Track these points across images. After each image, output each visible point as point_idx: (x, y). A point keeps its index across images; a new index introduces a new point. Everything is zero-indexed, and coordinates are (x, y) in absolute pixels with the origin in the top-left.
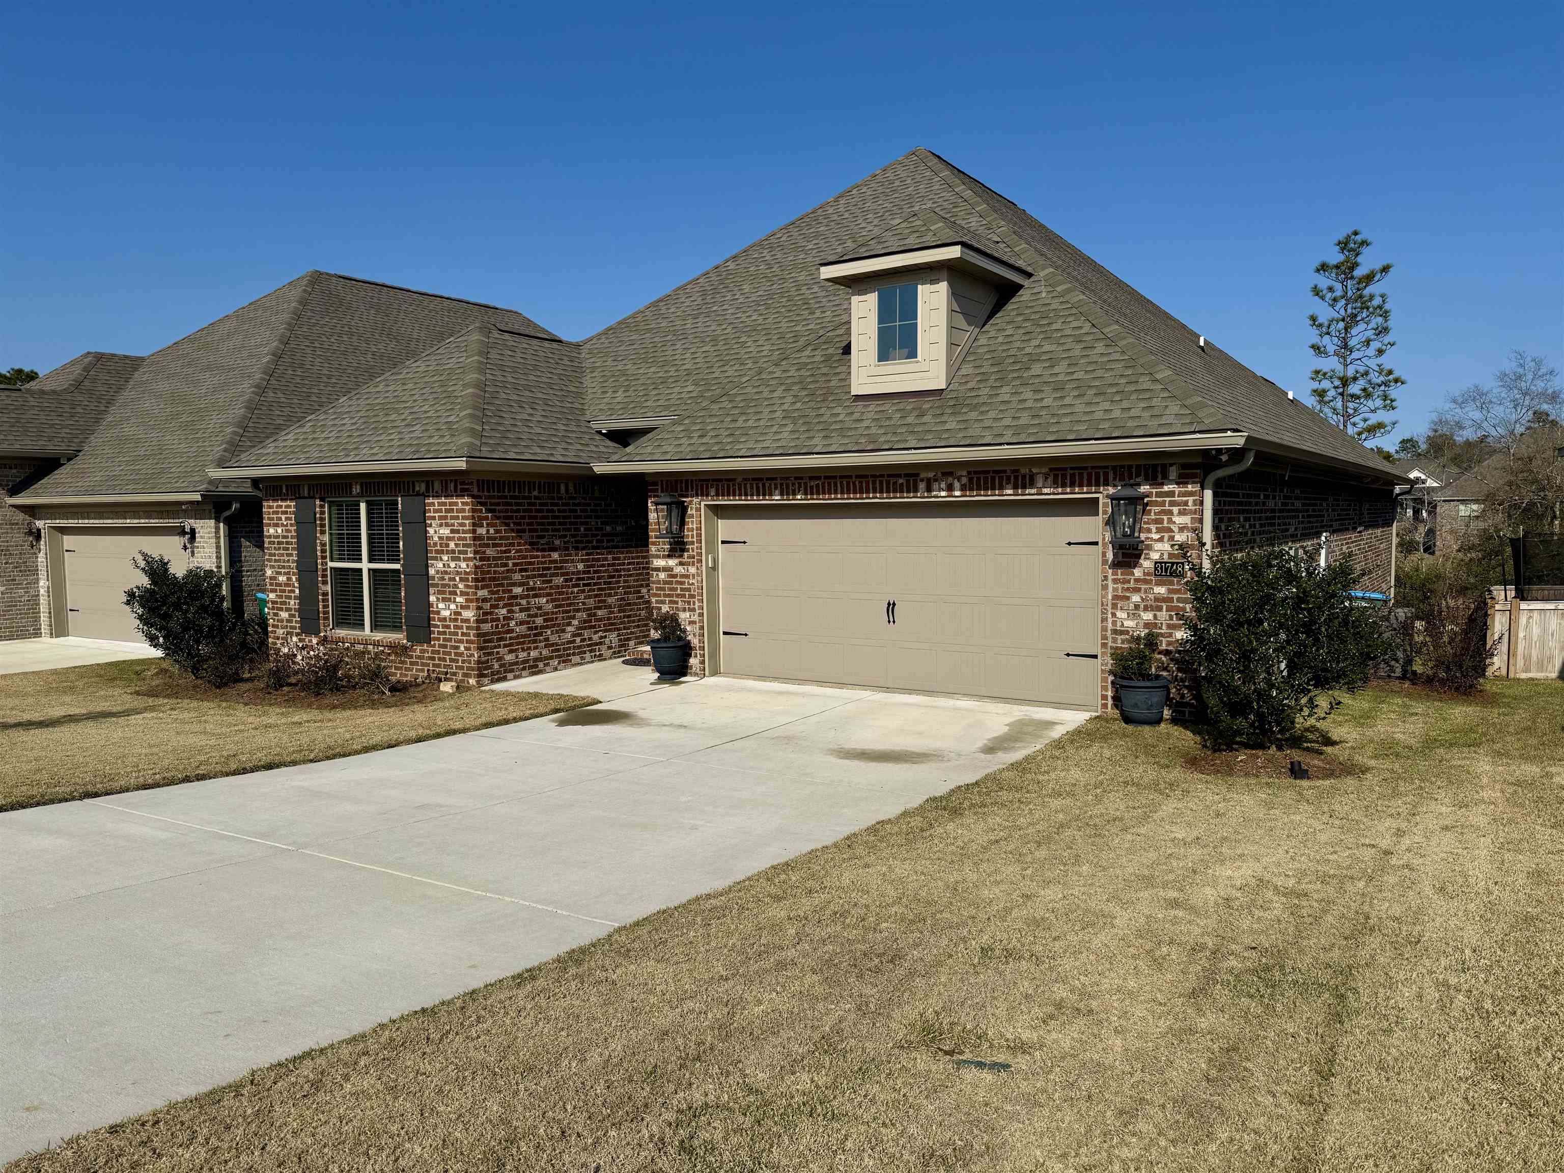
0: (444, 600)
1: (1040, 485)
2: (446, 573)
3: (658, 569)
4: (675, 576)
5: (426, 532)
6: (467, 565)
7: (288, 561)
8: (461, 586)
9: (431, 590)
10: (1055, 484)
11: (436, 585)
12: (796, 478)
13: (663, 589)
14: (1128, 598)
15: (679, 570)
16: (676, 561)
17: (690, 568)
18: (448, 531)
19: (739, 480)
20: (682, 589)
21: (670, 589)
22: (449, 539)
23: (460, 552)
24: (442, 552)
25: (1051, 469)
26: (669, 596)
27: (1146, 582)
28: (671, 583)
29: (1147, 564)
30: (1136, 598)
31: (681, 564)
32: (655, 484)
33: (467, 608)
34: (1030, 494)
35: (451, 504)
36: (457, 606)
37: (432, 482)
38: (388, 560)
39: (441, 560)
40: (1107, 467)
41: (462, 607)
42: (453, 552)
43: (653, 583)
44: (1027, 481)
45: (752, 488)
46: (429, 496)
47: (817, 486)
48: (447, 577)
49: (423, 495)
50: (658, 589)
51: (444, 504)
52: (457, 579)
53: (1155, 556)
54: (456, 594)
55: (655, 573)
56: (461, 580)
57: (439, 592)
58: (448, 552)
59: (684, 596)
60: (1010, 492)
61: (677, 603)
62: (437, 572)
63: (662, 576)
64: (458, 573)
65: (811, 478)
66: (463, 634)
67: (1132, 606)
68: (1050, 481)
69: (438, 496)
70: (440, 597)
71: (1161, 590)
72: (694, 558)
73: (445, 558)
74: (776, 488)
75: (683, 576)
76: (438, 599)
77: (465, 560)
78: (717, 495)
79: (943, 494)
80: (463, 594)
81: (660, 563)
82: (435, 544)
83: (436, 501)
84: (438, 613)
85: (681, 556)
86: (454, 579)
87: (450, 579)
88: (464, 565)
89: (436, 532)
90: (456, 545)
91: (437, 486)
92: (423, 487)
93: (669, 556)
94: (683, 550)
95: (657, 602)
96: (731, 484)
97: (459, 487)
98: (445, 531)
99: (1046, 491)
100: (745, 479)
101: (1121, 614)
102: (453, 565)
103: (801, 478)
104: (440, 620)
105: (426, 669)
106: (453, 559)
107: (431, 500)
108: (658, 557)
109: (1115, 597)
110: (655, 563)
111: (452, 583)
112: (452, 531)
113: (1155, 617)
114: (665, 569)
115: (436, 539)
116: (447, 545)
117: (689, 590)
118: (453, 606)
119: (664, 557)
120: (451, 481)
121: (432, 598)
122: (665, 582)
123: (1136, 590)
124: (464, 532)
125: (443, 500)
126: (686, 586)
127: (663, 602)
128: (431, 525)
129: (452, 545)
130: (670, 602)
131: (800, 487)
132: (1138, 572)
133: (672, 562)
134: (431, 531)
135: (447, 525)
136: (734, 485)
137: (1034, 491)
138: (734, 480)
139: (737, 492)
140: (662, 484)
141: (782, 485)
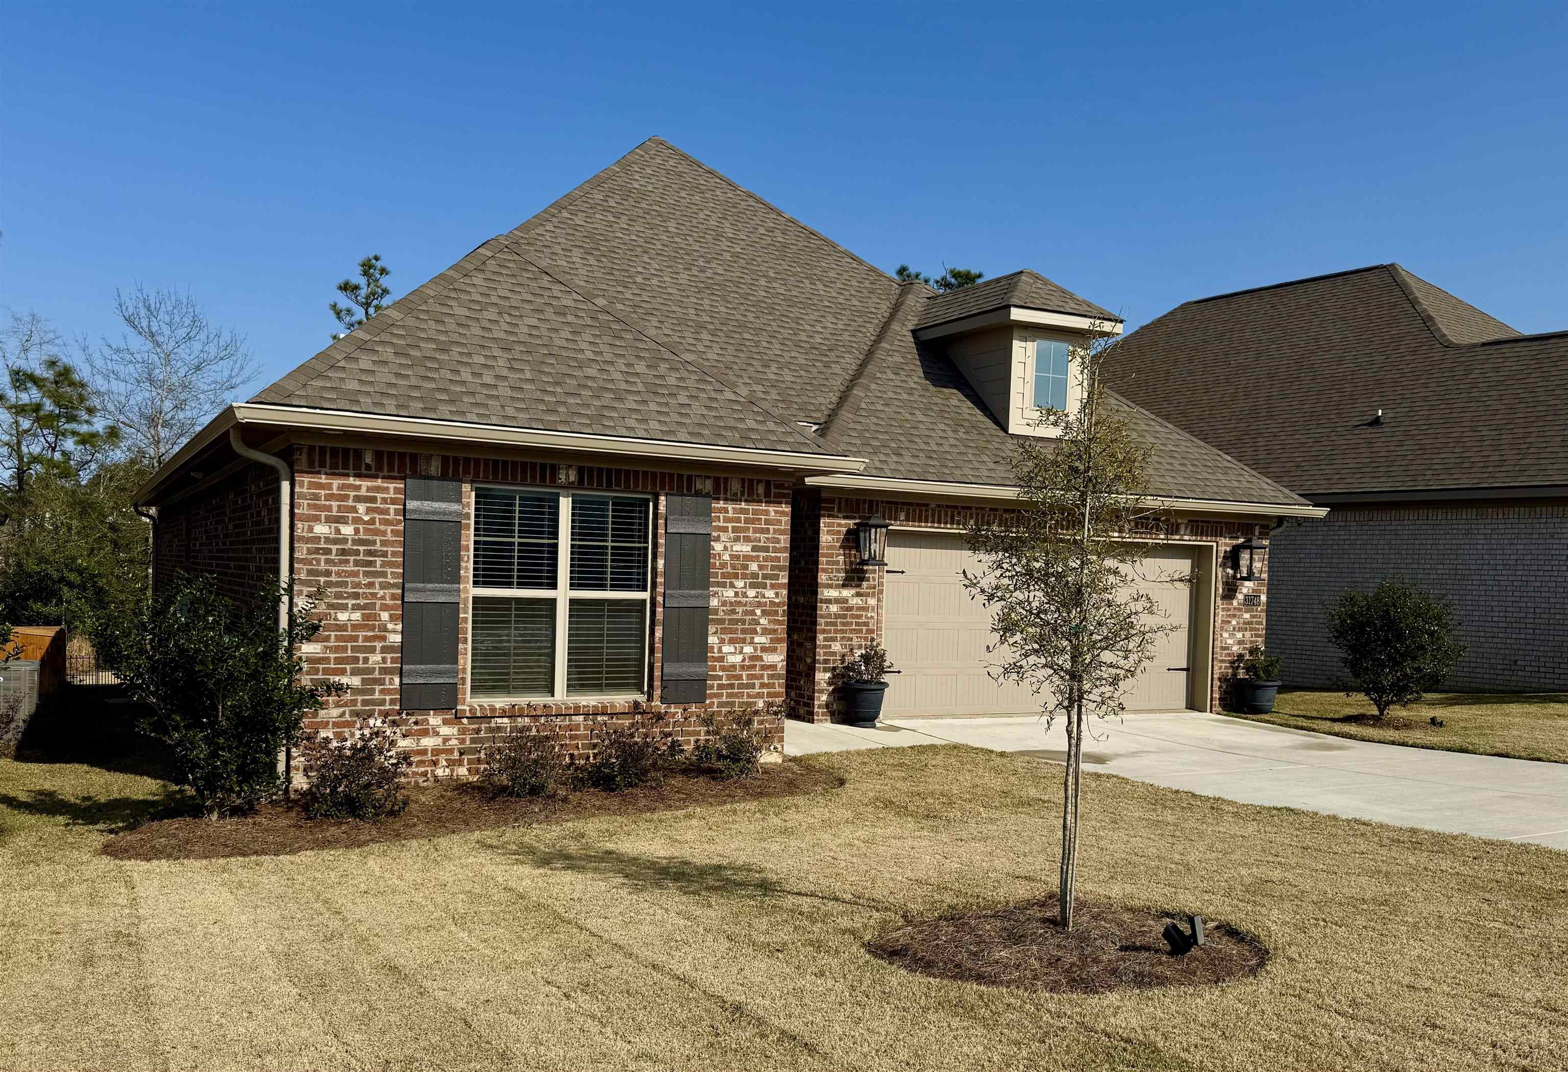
0: (732, 641)
1: (1182, 533)
2: (739, 603)
3: (829, 601)
4: (850, 609)
5: (710, 548)
6: (777, 594)
7: (371, 585)
8: (763, 621)
9: (712, 629)
10: (1192, 534)
11: (721, 621)
12: (991, 509)
13: (835, 624)
14: (1229, 622)
15: (856, 601)
16: (853, 591)
17: (869, 599)
18: (749, 549)
19: (933, 505)
20: (857, 624)
21: (843, 624)
22: (748, 558)
23: (765, 577)
24: (736, 576)
25: (1190, 521)
26: (842, 631)
27: (1240, 610)
28: (845, 616)
29: (1240, 597)
30: (1234, 622)
31: (858, 594)
32: (832, 501)
33: (774, 650)
34: (1175, 540)
35: (755, 512)
36: (756, 649)
37: (726, 479)
38: (612, 586)
39: (732, 586)
40: (1221, 523)
41: (764, 649)
42: (755, 575)
43: (822, 617)
44: (1173, 529)
45: (946, 515)
46: (718, 499)
47: (1012, 519)
48: (740, 610)
49: (707, 495)
50: (827, 624)
51: (745, 511)
52: (758, 612)
53: (1245, 591)
54: (756, 633)
55: (824, 606)
56: (764, 613)
57: (724, 631)
58: (744, 576)
59: (860, 631)
60: (1162, 537)
61: (851, 639)
62: (724, 603)
63: (834, 608)
64: (759, 605)
65: (1006, 511)
66: (763, 685)
67: (1232, 628)
68: (1188, 531)
69: (735, 499)
70: (726, 637)
71: (1247, 616)
72: (874, 588)
73: (740, 584)
74: (971, 518)
75: (860, 609)
76: (722, 641)
77: (773, 586)
78: (907, 519)
79: (1116, 534)
80: (765, 631)
81: (833, 593)
82: (723, 565)
83: (730, 507)
84: (722, 659)
85: (859, 586)
86: (753, 613)
87: (746, 613)
88: (770, 594)
89: (726, 548)
90: (761, 567)
91: (735, 486)
92: (709, 486)
93: (844, 586)
94: (862, 579)
95: (826, 639)
96: (923, 509)
97: (773, 490)
98: (744, 548)
99: (1186, 538)
100: (939, 506)
101: (1225, 635)
102: (751, 593)
103: (996, 510)
104: (723, 669)
105: (692, 739)
106: (753, 586)
107: (721, 504)
108: (830, 586)
109: (1223, 622)
110: (826, 593)
111: (748, 618)
112: (754, 549)
113: (1243, 635)
114: (837, 601)
115: (726, 557)
116: (746, 567)
117: (866, 624)
118: (748, 649)
119: (837, 586)
120: (759, 481)
121: (712, 640)
122: (837, 616)
123: (1234, 616)
124: (775, 550)
125: (743, 505)
126: (864, 620)
127: (834, 639)
128: (718, 539)
129: (754, 567)
130: (843, 638)
131: (995, 518)
132: (1235, 603)
133: (846, 593)
134: (718, 547)
135: (747, 539)
136: (927, 511)
137: (1177, 537)
138: (927, 505)
139: (930, 519)
140: (840, 503)
141: (977, 515)
